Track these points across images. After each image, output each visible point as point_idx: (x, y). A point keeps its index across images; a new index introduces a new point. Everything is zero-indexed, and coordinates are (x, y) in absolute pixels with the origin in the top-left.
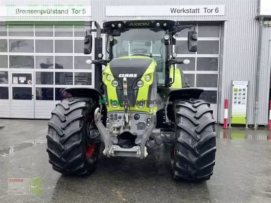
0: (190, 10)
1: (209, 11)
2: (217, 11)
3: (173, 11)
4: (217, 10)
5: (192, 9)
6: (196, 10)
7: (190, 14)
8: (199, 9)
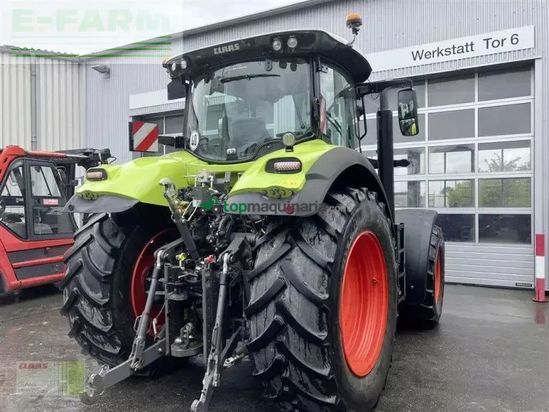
0: (454, 48)
1: (496, 44)
2: (515, 41)
3: (416, 56)
4: (514, 39)
5: (457, 46)
6: (467, 45)
7: (452, 57)
8: (472, 44)
